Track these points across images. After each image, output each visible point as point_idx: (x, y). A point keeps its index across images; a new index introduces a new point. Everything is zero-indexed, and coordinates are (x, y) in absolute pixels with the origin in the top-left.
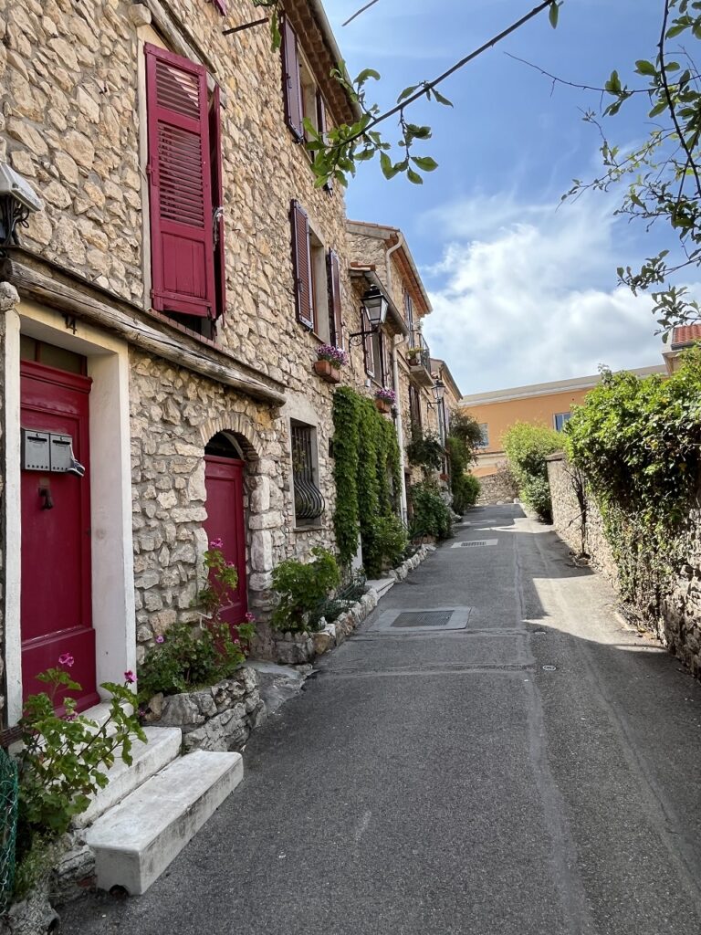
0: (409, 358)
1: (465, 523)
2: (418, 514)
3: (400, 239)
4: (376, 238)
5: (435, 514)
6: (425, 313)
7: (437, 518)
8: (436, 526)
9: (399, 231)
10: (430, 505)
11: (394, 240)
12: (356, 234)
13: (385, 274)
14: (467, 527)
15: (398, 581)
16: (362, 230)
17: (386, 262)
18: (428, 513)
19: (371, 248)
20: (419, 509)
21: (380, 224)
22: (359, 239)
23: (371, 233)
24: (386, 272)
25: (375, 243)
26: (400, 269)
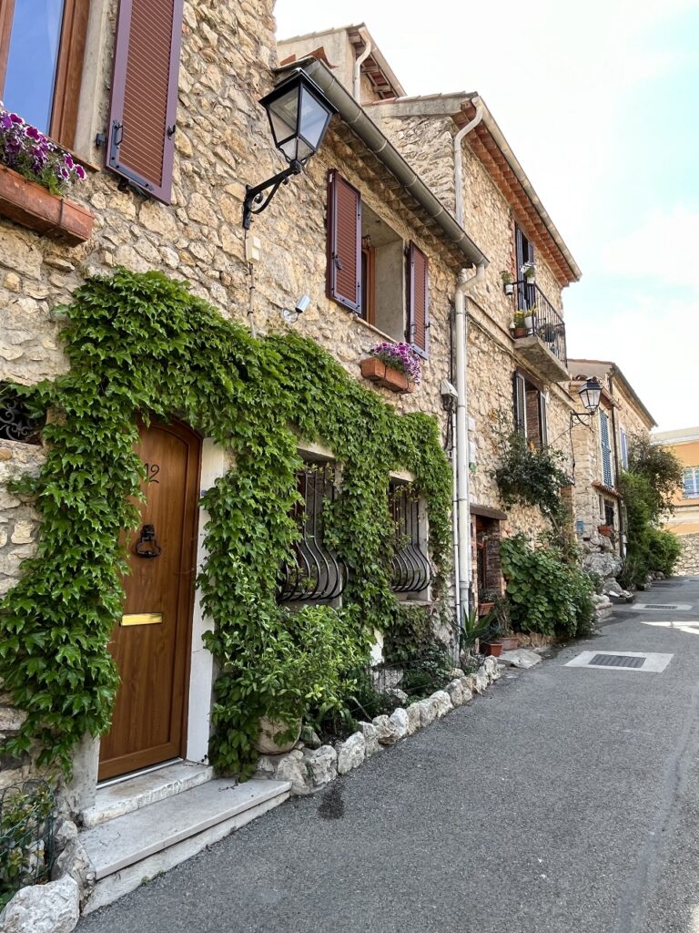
0: (513, 326)
1: (637, 607)
2: (514, 590)
3: (480, 109)
4: (438, 116)
5: (548, 595)
6: (570, 280)
7: (551, 601)
8: (548, 616)
9: (475, 94)
10: (537, 577)
11: (469, 111)
12: (408, 117)
13: (451, 172)
14: (635, 615)
15: (302, 787)
16: (415, 110)
17: (453, 153)
18: (535, 591)
19: (430, 135)
20: (516, 582)
21: (445, 92)
22: (412, 125)
23: (431, 110)
24: (453, 168)
25: (437, 124)
26: (501, 185)
